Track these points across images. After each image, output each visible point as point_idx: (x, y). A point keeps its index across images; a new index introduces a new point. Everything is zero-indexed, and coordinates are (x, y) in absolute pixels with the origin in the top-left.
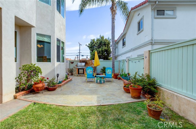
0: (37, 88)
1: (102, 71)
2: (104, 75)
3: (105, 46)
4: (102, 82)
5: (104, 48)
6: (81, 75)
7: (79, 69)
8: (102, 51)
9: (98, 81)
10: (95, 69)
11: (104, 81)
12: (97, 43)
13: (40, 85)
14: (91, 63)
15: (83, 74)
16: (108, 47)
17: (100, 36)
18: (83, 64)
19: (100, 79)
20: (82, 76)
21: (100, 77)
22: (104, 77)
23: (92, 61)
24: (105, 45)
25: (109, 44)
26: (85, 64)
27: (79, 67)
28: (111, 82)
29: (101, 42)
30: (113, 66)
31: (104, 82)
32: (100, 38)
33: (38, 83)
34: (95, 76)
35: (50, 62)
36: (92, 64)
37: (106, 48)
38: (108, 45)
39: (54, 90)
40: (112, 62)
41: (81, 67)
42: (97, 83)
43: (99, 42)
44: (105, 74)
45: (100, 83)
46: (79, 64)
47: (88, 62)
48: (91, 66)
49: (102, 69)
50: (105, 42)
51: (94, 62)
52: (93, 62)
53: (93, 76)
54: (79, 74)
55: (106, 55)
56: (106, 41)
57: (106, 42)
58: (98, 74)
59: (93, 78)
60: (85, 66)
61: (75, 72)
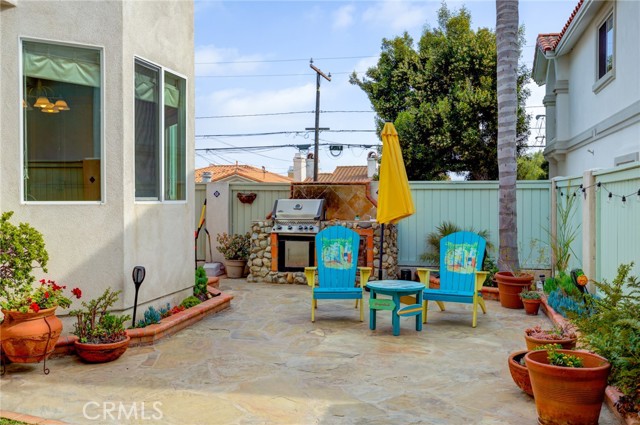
3: (476, 84)
5: (468, 94)
7: (282, 239)
8: (455, 116)
14: (360, 203)
18: (313, 207)
23: (368, 189)
26: (324, 209)
27: (285, 230)
29: (448, 56)
36: (365, 209)
37: (483, 95)
41: (295, 230)
42: (374, 326)
43: (432, 58)
46: (287, 207)
47: (341, 194)
48: (356, 222)
50: (478, 52)
52: (375, 198)
54: (282, 267)
57: (482, 58)
60: (322, 218)
61: (263, 259)
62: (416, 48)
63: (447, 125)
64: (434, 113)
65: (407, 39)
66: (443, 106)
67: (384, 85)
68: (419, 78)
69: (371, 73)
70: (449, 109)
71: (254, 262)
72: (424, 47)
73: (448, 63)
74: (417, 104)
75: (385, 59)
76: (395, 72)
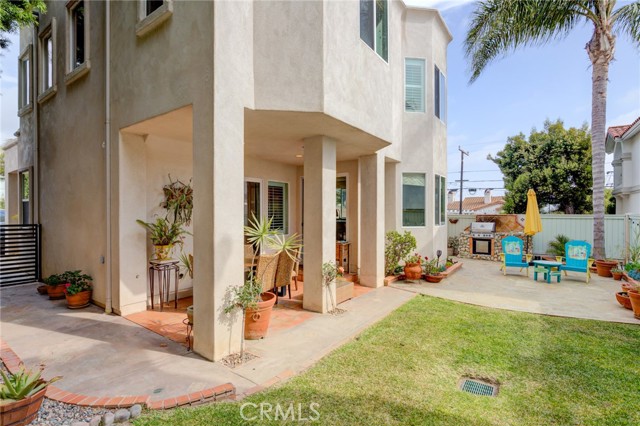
0: (413, 273)
1: (553, 249)
2: (559, 262)
3: (568, 159)
4: (554, 278)
5: (563, 165)
6: (483, 256)
7: (475, 240)
8: (555, 177)
9: (541, 276)
10: (528, 241)
11: (559, 277)
12: (534, 147)
13: (417, 269)
14: (512, 224)
15: (489, 253)
16: (580, 160)
17: (547, 124)
18: (490, 226)
19: (547, 271)
20: (486, 260)
21: (546, 267)
22: (559, 268)
23: (516, 218)
24: (567, 153)
25: (585, 147)
26: (495, 225)
27: (476, 236)
28: (585, 282)
29: (550, 146)
30: (596, 235)
31: (558, 281)
32: (547, 132)
33: (414, 265)
34: (529, 260)
35: (424, 225)
36: (515, 227)
37: (573, 165)
38: (580, 153)
39: (437, 280)
40: (593, 222)
41: (481, 236)
42: (536, 279)
43: (539, 147)
44: (564, 260)
45: (547, 280)
46: (477, 226)
47: (502, 220)
48: (512, 233)
49: (552, 245)
50: (569, 142)
51: (523, 220)
52: (520, 222)
53: (524, 261)
54: (474, 252)
55: (574, 186)
56: (574, 138)
57: (572, 145)
58: (537, 258)
59: (523, 266)
60: (494, 231)
61: (465, 247)
62: (527, 140)
63: (550, 181)
64: (541, 175)
65: (522, 136)
66: (547, 172)
67: (508, 160)
68: (532, 157)
69: (499, 154)
70: (551, 173)
71: (461, 249)
72: (532, 139)
73: (550, 149)
74: (530, 170)
75: (508, 147)
76: (516, 154)
